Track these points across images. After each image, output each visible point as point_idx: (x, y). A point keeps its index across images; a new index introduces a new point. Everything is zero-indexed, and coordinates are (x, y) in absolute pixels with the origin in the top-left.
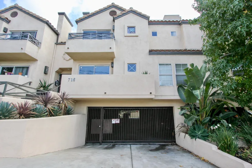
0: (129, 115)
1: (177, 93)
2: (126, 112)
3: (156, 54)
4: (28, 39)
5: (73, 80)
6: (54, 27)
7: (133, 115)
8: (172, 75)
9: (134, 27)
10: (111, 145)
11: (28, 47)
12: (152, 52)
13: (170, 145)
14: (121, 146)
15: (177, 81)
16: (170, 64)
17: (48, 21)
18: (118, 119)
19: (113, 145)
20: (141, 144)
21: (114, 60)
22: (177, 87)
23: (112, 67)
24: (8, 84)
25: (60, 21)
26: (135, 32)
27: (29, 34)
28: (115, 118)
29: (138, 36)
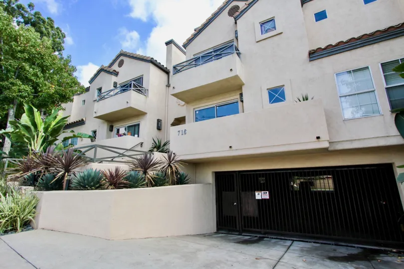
0: (312, 184)
1: (394, 131)
2: (304, 179)
3: (327, 55)
4: (132, 88)
5: (183, 133)
6: (162, 64)
7: (322, 185)
8: (374, 91)
9: (272, 20)
10: (257, 237)
11: (134, 99)
12: (314, 55)
13: (394, 252)
14: (274, 241)
15: (390, 102)
16: (367, 68)
17: (152, 58)
18: (265, 192)
19: (259, 237)
20: (317, 241)
21: (244, 88)
22: (394, 115)
23: (242, 101)
24: (98, 148)
25: (169, 53)
26: (275, 28)
27: (133, 82)
28: (261, 190)
29: (282, 33)
